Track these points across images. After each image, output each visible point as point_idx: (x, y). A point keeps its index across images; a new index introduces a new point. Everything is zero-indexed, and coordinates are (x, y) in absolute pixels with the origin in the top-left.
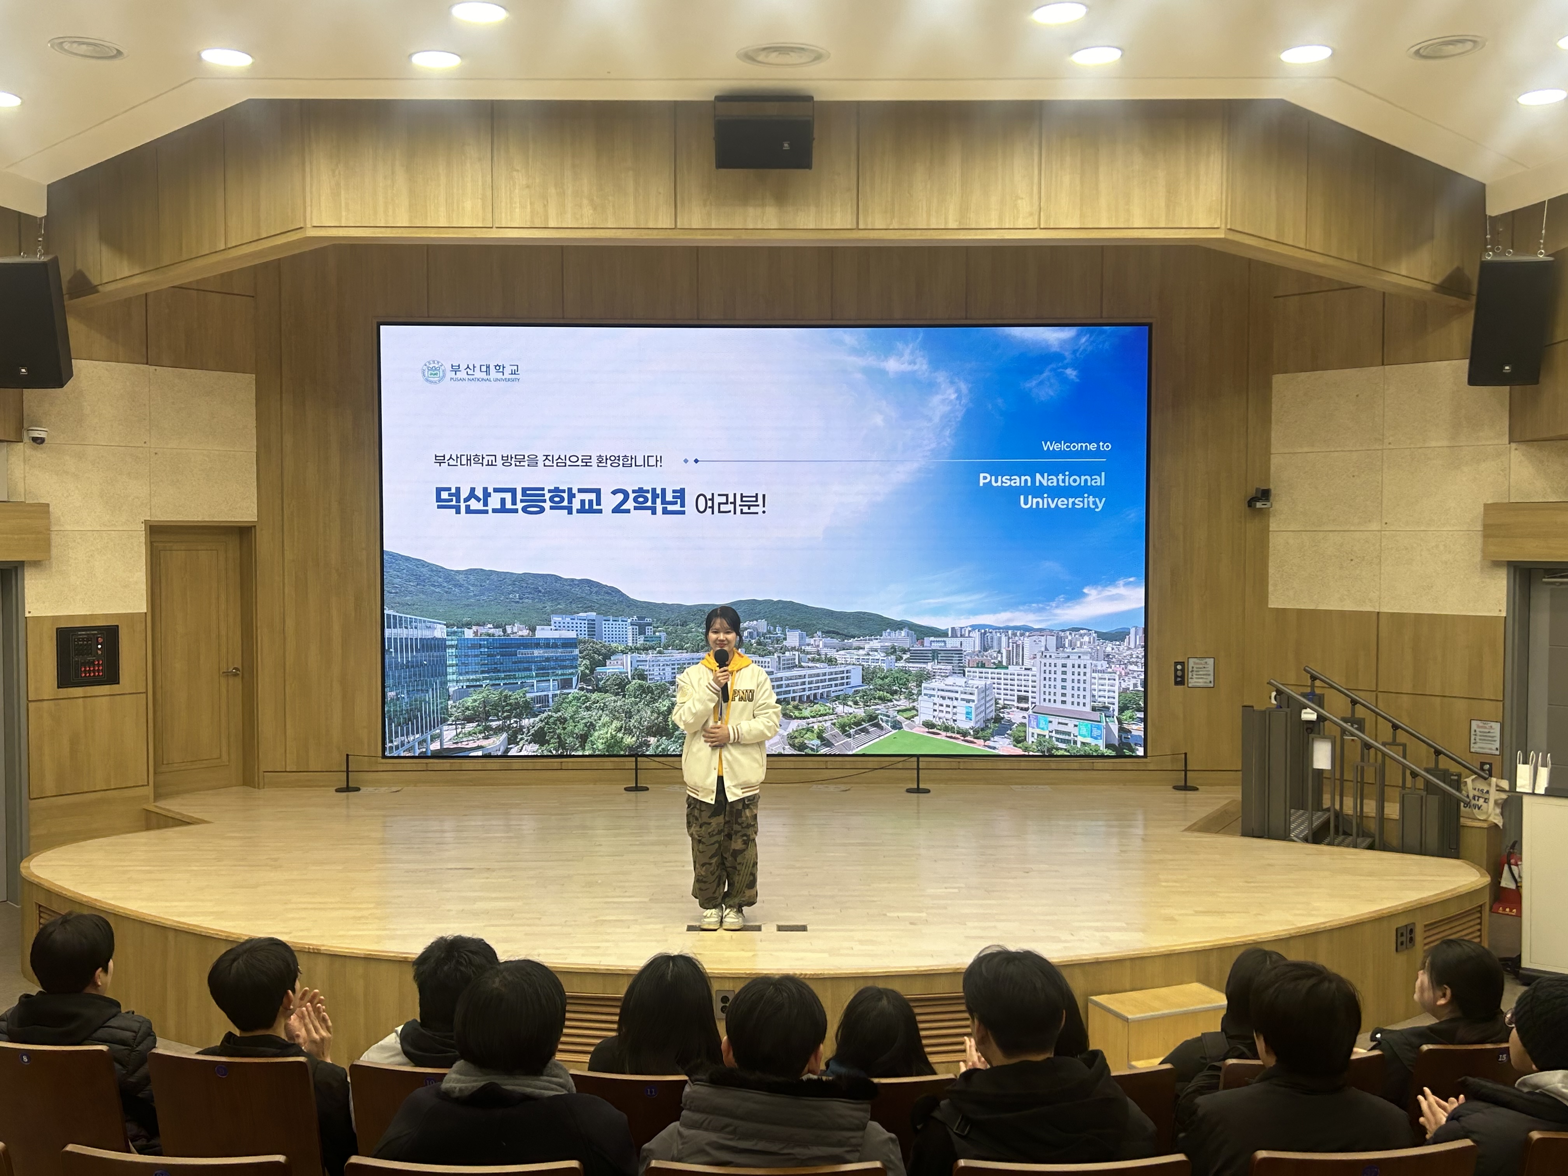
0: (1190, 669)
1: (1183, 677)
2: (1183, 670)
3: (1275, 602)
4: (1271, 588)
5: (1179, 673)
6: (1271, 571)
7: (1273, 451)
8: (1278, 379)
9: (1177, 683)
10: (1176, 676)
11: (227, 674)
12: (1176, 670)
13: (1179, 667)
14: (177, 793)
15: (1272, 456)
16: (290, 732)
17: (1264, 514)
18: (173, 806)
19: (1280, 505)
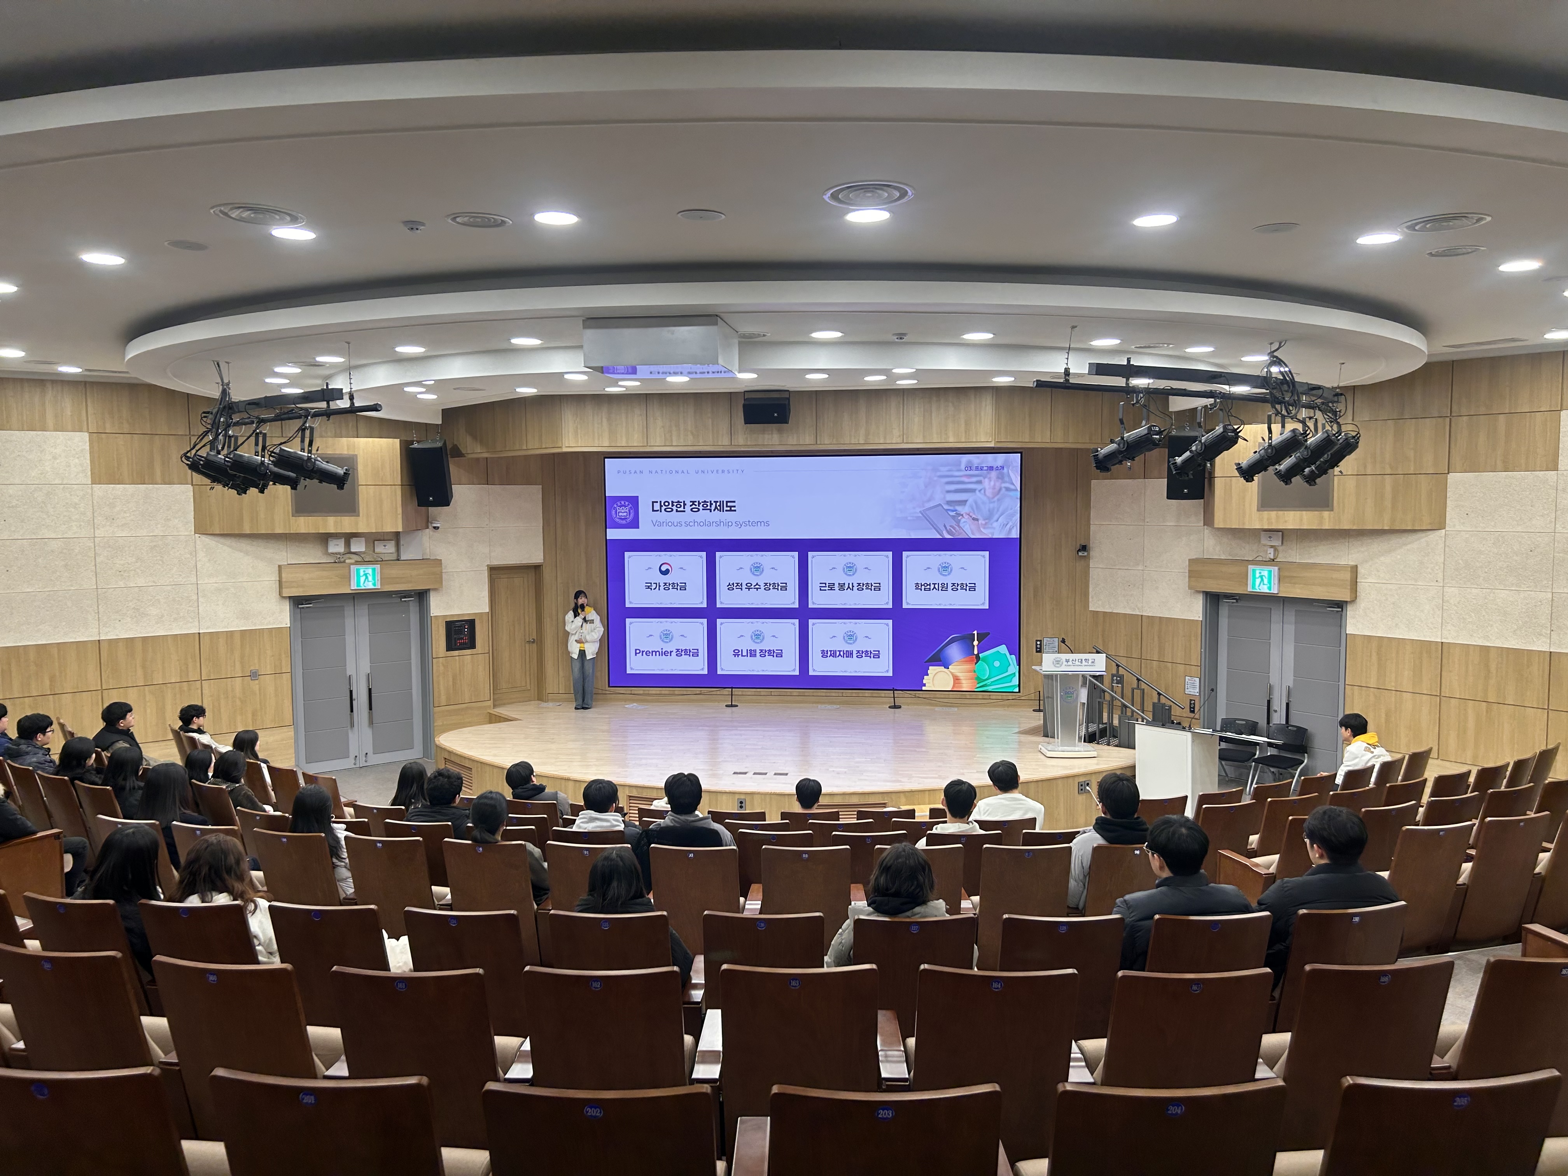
0: (1045, 644)
1: (1040, 648)
2: (1040, 644)
3: (1092, 608)
4: (1090, 600)
5: (1038, 646)
6: (1091, 589)
7: (1091, 523)
8: (1093, 482)
9: (1037, 652)
10: (1037, 648)
11: (529, 642)
12: (1037, 644)
13: (1038, 643)
14: (503, 704)
15: (1091, 526)
16: (561, 673)
17: (1087, 558)
18: (502, 711)
19: (1094, 553)
